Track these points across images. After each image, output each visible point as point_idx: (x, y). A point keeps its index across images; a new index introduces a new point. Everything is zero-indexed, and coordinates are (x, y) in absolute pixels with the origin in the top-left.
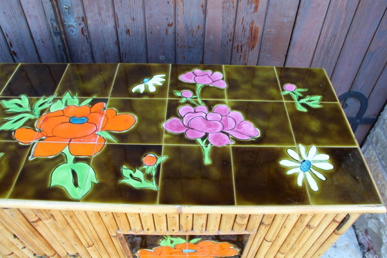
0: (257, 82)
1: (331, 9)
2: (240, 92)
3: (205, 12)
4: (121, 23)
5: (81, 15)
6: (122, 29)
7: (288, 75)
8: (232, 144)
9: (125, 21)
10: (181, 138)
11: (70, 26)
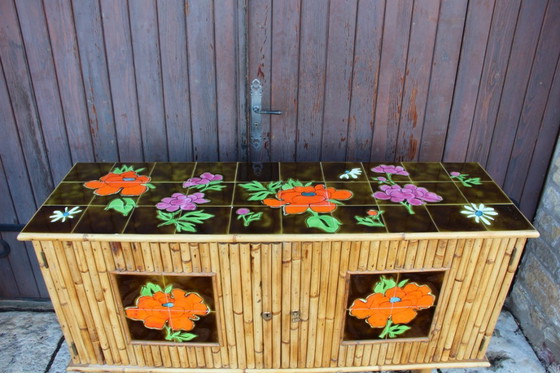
0: (429, 171)
1: (475, 122)
2: (419, 177)
3: (373, 128)
4: (301, 137)
5: (267, 131)
6: (301, 142)
7: (451, 167)
8: (425, 204)
9: (305, 136)
10: (389, 201)
11: (255, 140)
